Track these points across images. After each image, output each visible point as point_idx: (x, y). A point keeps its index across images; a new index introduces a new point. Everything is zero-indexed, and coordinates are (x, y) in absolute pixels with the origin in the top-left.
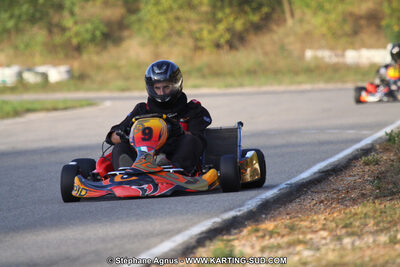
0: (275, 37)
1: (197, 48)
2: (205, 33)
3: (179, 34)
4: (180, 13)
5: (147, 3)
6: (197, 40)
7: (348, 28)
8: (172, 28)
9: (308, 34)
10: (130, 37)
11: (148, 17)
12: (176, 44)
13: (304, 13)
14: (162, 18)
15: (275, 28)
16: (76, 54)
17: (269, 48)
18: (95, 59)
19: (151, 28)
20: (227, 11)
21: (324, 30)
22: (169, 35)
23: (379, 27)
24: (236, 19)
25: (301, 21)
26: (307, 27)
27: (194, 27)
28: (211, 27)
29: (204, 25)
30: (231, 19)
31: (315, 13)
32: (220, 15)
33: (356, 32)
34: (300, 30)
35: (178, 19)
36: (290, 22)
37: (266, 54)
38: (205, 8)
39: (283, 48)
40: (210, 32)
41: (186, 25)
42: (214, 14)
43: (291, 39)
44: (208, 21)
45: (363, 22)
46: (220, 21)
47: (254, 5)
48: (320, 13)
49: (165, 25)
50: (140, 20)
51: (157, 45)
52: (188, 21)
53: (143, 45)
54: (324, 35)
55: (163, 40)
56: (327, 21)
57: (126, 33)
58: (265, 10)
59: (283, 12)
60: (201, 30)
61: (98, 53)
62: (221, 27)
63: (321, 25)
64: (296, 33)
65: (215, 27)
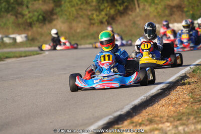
0: (131, 18)
1: (92, 24)
2: (95, 16)
3: (81, 16)
4: (82, 7)
5: (65, 2)
6: (90, 19)
7: (167, 12)
8: (78, 14)
9: (147, 15)
10: (57, 19)
11: (66, 8)
12: (80, 22)
13: (144, 5)
14: (73, 9)
15: (130, 13)
16: (30, 28)
17: (127, 23)
18: (40, 30)
19: (68, 14)
20: (106, 5)
21: (155, 14)
22: (76, 17)
23: (183, 11)
24: (110, 9)
25: (144, 9)
26: (146, 12)
27: (89, 13)
28: (98, 13)
29: (94, 12)
30: (108, 9)
31: (150, 5)
32: (102, 7)
33: (171, 14)
34: (143, 14)
35: (81, 9)
36: (138, 10)
37: (126, 26)
38: (94, 4)
39: (134, 23)
40: (97, 16)
41: (85, 12)
42: (99, 7)
43: (139, 18)
44: (96, 10)
45: (175, 9)
46: (102, 10)
47: (119, 2)
48: (153, 5)
49: (75, 13)
50: (62, 10)
51: (71, 23)
52: (86, 10)
53: (63, 23)
54: (155, 16)
55: (74, 20)
56: (156, 8)
57: (55, 17)
58: (126, 4)
59: (135, 4)
60: (93, 14)
61: (41, 27)
62: (103, 13)
63: (154, 11)
64: (141, 16)
65: (100, 13)
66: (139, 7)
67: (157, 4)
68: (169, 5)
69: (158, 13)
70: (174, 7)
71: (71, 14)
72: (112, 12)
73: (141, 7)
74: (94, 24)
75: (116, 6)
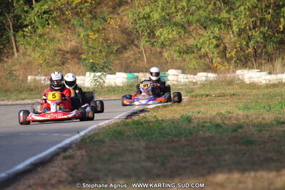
66: (18, 51)
67: (43, 48)
68: (60, 50)
69: (45, 60)
70: (67, 52)
73: (21, 52)
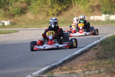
0: (70, 12)
2: (50, 11)
3: (42, 11)
4: (43, 5)
5: (33, 3)
6: (47, 13)
7: (91, 10)
8: (40, 10)
9: (79, 11)
10: (28, 12)
11: (33, 6)
12: (41, 14)
13: (78, 5)
14: (37, 7)
15: (70, 10)
17: (68, 15)
18: (18, 18)
19: (34, 10)
20: (56, 5)
23: (100, 9)
24: (59, 7)
25: (78, 8)
26: (79, 9)
27: (47, 9)
28: (52, 10)
29: (49, 9)
31: (81, 5)
32: (54, 6)
35: (42, 7)
36: (74, 8)
37: (67, 17)
38: (49, 4)
39: (72, 15)
40: (51, 11)
41: (44, 9)
42: (53, 6)
43: (75, 13)
44: (50, 8)
45: (95, 8)
46: (54, 8)
47: (64, 3)
49: (38, 9)
50: (31, 7)
51: (36, 15)
52: (45, 7)
53: (32, 15)
54: (84, 12)
55: (38, 13)
56: (85, 7)
58: (67, 4)
59: (72, 5)
60: (49, 10)
62: (55, 10)
63: (83, 9)
64: (76, 11)
65: (53, 9)
66: (75, 6)
67: (85, 5)
68: (92, 6)
69: (86, 10)
71: (36, 10)
72: (60, 9)
73: (76, 6)
74: (49, 16)
75: (62, 5)
